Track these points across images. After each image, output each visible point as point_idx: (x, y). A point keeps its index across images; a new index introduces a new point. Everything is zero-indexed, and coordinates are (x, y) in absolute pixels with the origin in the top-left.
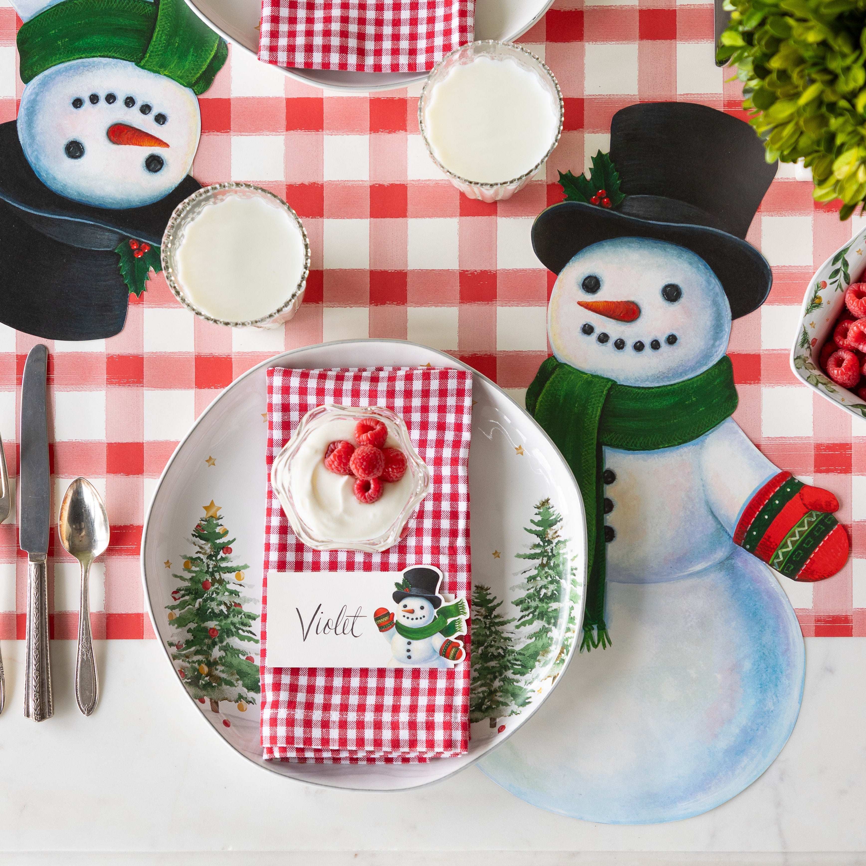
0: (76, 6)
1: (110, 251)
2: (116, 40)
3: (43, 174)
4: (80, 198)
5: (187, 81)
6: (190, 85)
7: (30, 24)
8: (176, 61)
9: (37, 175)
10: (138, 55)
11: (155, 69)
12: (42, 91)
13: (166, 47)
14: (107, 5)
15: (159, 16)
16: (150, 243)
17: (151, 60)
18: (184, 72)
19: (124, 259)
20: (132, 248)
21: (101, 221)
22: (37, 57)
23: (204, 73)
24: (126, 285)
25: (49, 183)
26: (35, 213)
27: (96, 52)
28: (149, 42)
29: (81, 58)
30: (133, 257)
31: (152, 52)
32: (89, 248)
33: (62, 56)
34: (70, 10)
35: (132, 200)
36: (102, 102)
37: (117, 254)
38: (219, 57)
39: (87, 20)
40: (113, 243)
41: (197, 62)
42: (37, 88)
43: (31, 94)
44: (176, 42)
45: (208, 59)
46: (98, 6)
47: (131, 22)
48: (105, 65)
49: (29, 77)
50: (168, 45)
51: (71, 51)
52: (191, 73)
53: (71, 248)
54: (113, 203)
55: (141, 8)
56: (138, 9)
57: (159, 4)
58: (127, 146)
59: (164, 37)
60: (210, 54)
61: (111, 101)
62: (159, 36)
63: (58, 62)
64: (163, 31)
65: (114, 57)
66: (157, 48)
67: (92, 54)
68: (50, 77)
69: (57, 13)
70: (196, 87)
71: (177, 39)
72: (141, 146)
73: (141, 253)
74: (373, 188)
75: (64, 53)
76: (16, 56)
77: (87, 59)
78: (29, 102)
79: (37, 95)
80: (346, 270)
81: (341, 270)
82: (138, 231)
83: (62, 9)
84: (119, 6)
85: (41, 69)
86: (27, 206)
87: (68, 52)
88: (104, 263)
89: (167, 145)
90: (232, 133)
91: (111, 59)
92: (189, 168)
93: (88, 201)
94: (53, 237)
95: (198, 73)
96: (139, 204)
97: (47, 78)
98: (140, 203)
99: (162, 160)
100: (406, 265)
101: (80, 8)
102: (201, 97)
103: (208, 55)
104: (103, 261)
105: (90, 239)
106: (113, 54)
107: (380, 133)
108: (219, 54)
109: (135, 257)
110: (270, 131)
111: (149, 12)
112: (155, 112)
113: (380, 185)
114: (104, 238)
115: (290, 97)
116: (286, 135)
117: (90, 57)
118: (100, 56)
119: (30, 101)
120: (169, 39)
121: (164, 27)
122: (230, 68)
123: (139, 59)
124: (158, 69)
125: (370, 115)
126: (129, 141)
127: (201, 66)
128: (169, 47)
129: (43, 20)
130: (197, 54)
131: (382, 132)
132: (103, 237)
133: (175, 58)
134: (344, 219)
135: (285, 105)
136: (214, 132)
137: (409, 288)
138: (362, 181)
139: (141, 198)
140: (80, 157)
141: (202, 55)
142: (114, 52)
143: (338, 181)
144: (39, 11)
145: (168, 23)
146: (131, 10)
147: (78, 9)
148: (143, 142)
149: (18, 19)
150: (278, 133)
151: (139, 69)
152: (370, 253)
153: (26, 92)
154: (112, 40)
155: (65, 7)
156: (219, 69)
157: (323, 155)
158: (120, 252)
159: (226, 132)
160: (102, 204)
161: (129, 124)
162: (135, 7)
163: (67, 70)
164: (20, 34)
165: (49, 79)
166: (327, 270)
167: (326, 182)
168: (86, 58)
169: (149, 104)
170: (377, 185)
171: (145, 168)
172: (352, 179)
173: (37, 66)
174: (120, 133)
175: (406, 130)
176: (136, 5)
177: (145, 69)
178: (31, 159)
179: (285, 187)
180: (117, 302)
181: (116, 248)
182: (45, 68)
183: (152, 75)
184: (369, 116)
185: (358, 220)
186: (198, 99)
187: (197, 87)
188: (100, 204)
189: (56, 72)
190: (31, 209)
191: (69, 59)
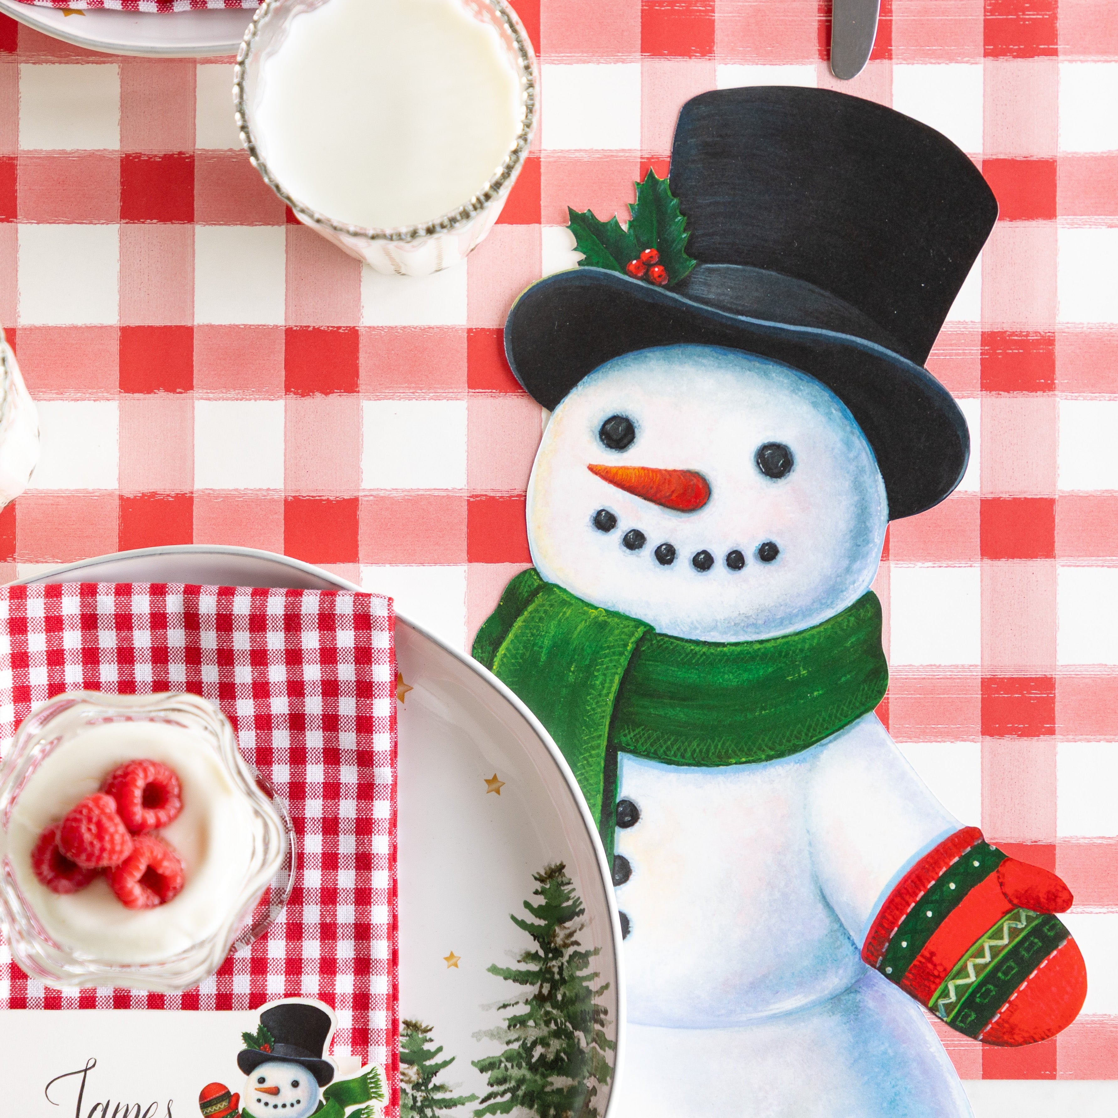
0: (770, 744)
1: (706, 262)
2: (692, 676)
3: (836, 414)
4: (764, 367)
5: (552, 597)
6: (547, 588)
7: (863, 709)
8: (574, 636)
9: (848, 411)
10: (648, 648)
11: (616, 620)
12: (838, 576)
13: (593, 662)
14: (710, 745)
15: (608, 723)
16: (626, 278)
17: (623, 637)
18: (558, 613)
19: (680, 246)
20: (662, 268)
21: (724, 321)
22: (848, 644)
23: (519, 613)
24: (674, 195)
25: (825, 395)
26: (853, 338)
27: (732, 653)
28: (627, 672)
29: (761, 642)
30: (660, 250)
31: (621, 654)
32: (748, 268)
33: (799, 646)
34: (784, 737)
35: (662, 362)
36: (719, 555)
37: (692, 255)
38: (491, 644)
39: (749, 716)
40: (700, 278)
41: (533, 635)
42: (847, 582)
43: (860, 571)
44: (573, 672)
45: (512, 641)
46: (728, 744)
47: (662, 713)
48: (714, 628)
49: (864, 605)
50: (589, 666)
51: (780, 655)
52: (545, 612)
53: (781, 270)
54: (699, 356)
55: (643, 740)
56: (649, 737)
57: (608, 747)
58: (670, 468)
59: (598, 682)
60: (507, 649)
61: (702, 556)
62: (607, 685)
63: (806, 635)
64: (600, 695)
65: (697, 643)
66: (611, 661)
67: (739, 649)
68: (822, 604)
69: (808, 730)
70: (536, 584)
71: (571, 678)
72: (643, 468)
73: (644, 258)
74: (188, 386)
75: (794, 652)
76: (889, 646)
77: (749, 639)
78: (865, 556)
79: (848, 570)
80: (242, 224)
81: (251, 224)
82: (650, 300)
83: (797, 738)
84: (686, 743)
85: (839, 619)
86: (870, 352)
87: (787, 654)
88: (717, 239)
89: (593, 469)
90: (465, 495)
91: (703, 639)
92: (550, 425)
93: (750, 361)
94: (818, 290)
95: (531, 613)
96: (648, 355)
97: (829, 602)
98: (646, 357)
99: (602, 440)
100: (122, 235)
101: (763, 740)
102: (525, 566)
103: (511, 647)
104: (720, 244)
105: (746, 287)
106: (697, 649)
107: (173, 494)
108: (490, 648)
109: (658, 250)
110: (389, 498)
111: (627, 731)
112: (616, 535)
113: (173, 391)
114: (717, 287)
115: (350, 566)
116: (358, 490)
117: (743, 643)
118: (723, 645)
119: (863, 557)
120: (588, 678)
121: (598, 702)
122: (468, 623)
123: (648, 640)
124: (609, 620)
125: (192, 529)
126: (668, 477)
127: (526, 627)
128: (587, 662)
129: (836, 717)
130: (532, 650)
131: (168, 495)
132: (719, 291)
133: (576, 642)
134: (245, 325)
135: (360, 548)
136: (501, 497)
137: (117, 189)
138: (209, 399)
139: (644, 366)
140: (765, 447)
141: (524, 647)
142: (696, 653)
143: (256, 400)
144: (843, 734)
145: (589, 711)
146: (663, 736)
147: (767, 739)
148: (640, 476)
149: (884, 719)
150: (374, 493)
151: (647, 620)
152: (194, 257)
153: (870, 575)
154: (699, 677)
155: (793, 742)
156: (490, 621)
157: (285, 449)
158: (686, 260)
159: (477, 496)
160: (720, 354)
161: (668, 511)
162: (655, 742)
163: (790, 618)
164: (881, 691)
165: (824, 601)
166: (278, 224)
167: (280, 397)
168: (752, 642)
169: (628, 551)
170: (178, 390)
171: (636, 425)
172: (229, 402)
173: (848, 626)
174: (684, 494)
175: (121, 498)
176: (652, 745)
177: (635, 620)
178: (861, 442)
179: (362, 387)
180: (693, 161)
181: (694, 268)
182: (832, 622)
183: (622, 608)
184: (194, 527)
185: (216, 322)
186: (531, 561)
187: (533, 584)
188: (725, 355)
189: (810, 615)
190: (862, 345)
191: (784, 640)
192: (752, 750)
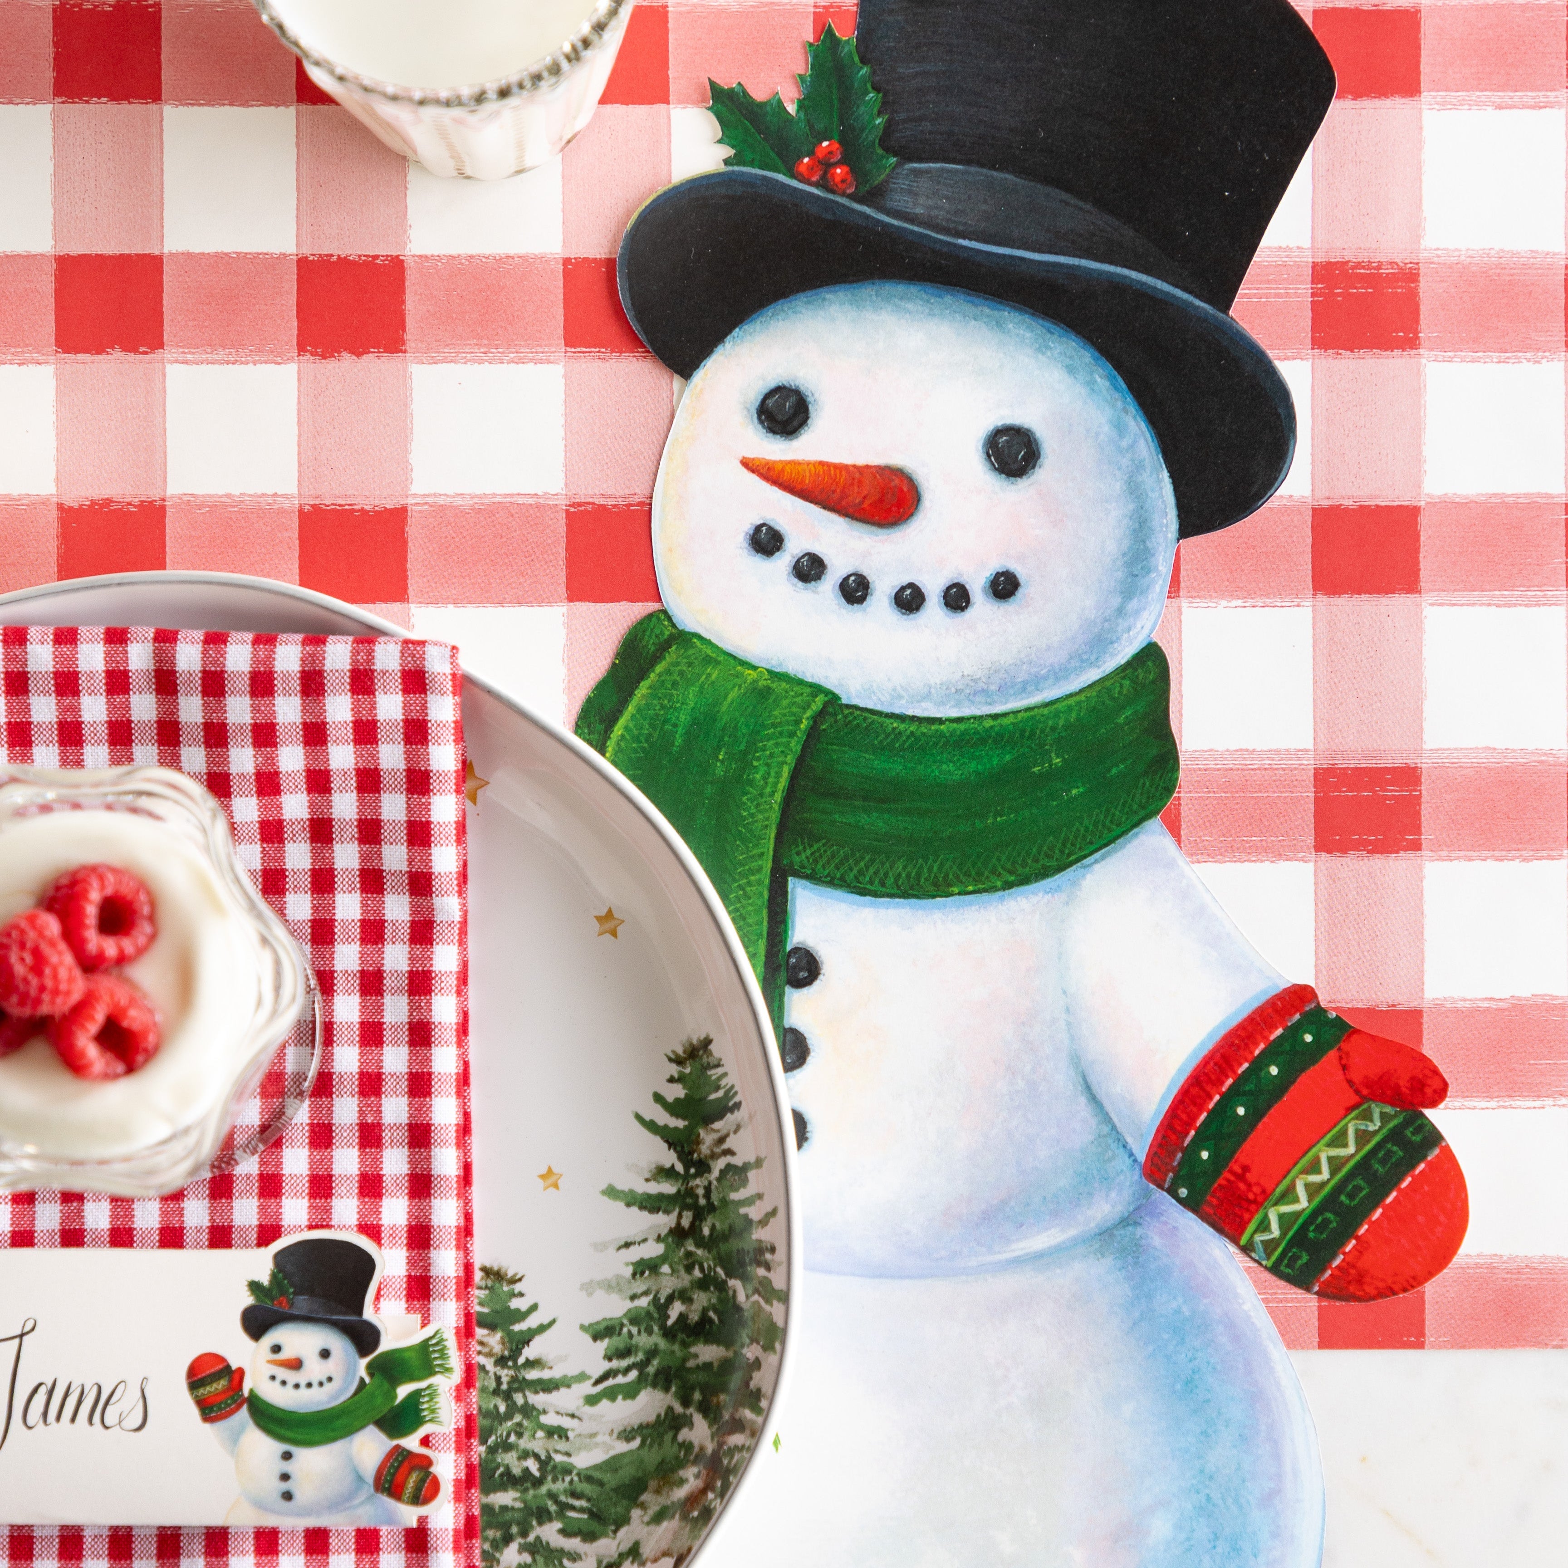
192: (982, 874)
